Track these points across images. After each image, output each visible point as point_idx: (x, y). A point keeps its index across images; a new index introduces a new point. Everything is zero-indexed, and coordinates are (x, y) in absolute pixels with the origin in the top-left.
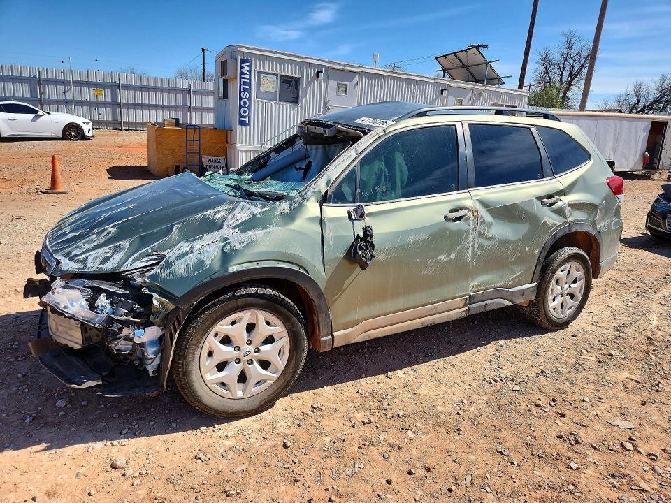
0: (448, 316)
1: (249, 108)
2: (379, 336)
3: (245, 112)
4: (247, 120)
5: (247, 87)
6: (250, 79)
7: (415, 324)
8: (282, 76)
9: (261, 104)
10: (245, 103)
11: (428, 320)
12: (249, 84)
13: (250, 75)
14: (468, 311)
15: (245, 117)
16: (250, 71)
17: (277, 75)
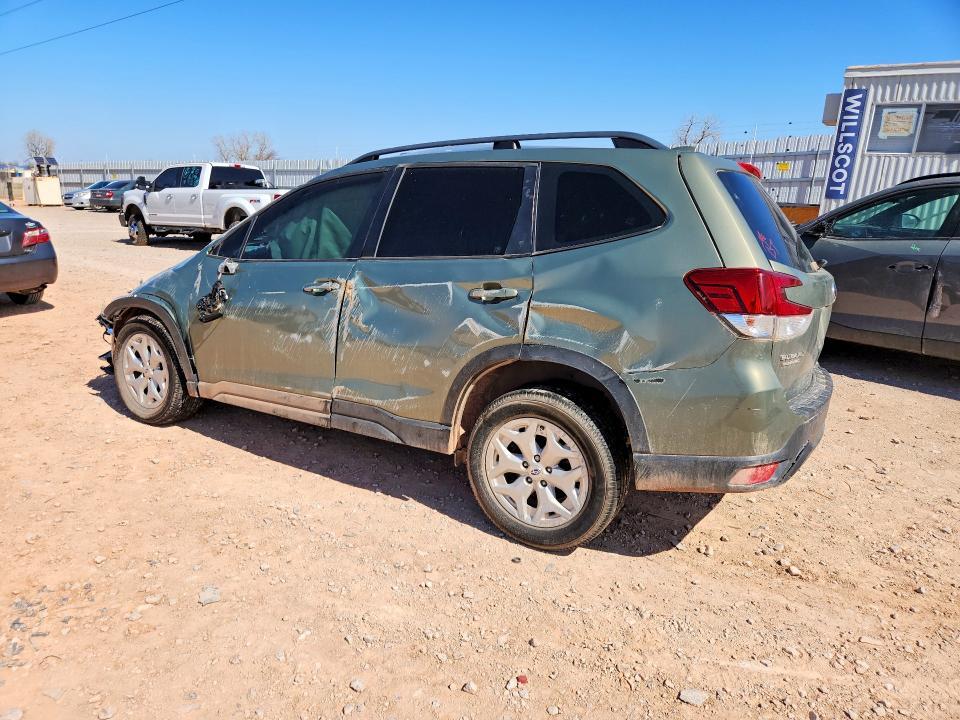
0: (304, 415)
1: (850, 170)
2: (234, 403)
3: (840, 176)
4: (841, 189)
5: (853, 135)
6: (860, 121)
7: (267, 408)
8: (928, 106)
9: (875, 160)
10: (842, 162)
11: (281, 410)
12: (857, 130)
13: (862, 115)
14: (329, 420)
15: (839, 185)
16: (862, 108)
17: (919, 106)
